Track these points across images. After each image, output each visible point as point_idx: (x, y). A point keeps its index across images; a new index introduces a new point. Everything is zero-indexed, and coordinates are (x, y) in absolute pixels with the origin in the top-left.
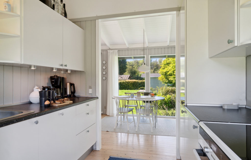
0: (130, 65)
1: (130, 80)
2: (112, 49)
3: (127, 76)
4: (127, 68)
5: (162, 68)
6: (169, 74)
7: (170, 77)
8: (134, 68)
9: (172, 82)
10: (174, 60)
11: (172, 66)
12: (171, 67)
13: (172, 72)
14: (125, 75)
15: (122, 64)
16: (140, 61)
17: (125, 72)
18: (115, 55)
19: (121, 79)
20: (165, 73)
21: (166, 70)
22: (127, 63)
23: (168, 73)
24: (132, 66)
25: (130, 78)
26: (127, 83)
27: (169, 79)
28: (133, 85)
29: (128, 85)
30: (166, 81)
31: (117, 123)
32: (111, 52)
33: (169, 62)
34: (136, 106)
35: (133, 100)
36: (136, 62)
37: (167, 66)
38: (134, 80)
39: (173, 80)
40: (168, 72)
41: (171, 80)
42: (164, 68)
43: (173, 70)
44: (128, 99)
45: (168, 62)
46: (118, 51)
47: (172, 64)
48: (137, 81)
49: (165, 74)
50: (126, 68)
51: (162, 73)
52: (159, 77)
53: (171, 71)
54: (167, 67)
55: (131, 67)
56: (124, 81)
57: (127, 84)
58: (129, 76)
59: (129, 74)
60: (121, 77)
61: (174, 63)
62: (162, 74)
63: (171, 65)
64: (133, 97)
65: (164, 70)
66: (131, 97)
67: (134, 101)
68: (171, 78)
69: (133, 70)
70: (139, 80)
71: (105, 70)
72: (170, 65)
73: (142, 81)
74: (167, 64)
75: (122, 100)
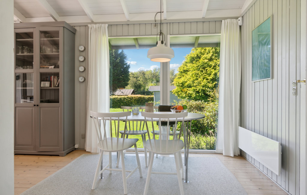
0: (134, 77)
1: (133, 96)
2: (96, 23)
3: (129, 90)
4: (130, 79)
5: (177, 77)
6: (187, 86)
7: (189, 89)
8: (139, 81)
9: (191, 96)
10: (194, 66)
11: (191, 75)
12: (189, 76)
13: (191, 83)
14: (127, 90)
15: (123, 75)
16: (146, 72)
17: (127, 85)
18: (103, 35)
19: (122, 94)
20: (182, 83)
21: (183, 80)
22: (130, 73)
23: (186, 84)
24: (137, 78)
25: (133, 93)
26: (129, 99)
27: (188, 93)
28: (137, 102)
29: (131, 102)
30: (184, 94)
31: (102, 174)
32: (95, 27)
33: (187, 70)
34: (142, 132)
35: (137, 120)
36: (141, 74)
37: (184, 74)
38: (139, 96)
39: (192, 94)
40: (186, 82)
41: (190, 94)
42: (181, 77)
43: (192, 79)
44: (125, 118)
45: (185, 69)
46: (108, 27)
47: (191, 71)
48: (143, 96)
49: (181, 85)
50: (128, 80)
51: (178, 84)
52: (174, 90)
53: (190, 81)
54: (184, 76)
55: (135, 80)
56: (126, 97)
57: (129, 101)
58: (132, 90)
59: (133, 88)
60: (122, 92)
61: (194, 71)
62: (177, 86)
63: (190, 73)
64: (137, 114)
65: (180, 80)
66: (133, 114)
67: (139, 122)
68: (190, 91)
69: (138, 83)
70: (146, 95)
71: (84, 63)
72: (188, 73)
73: (149, 96)
74: (184, 72)
75: (111, 120)
